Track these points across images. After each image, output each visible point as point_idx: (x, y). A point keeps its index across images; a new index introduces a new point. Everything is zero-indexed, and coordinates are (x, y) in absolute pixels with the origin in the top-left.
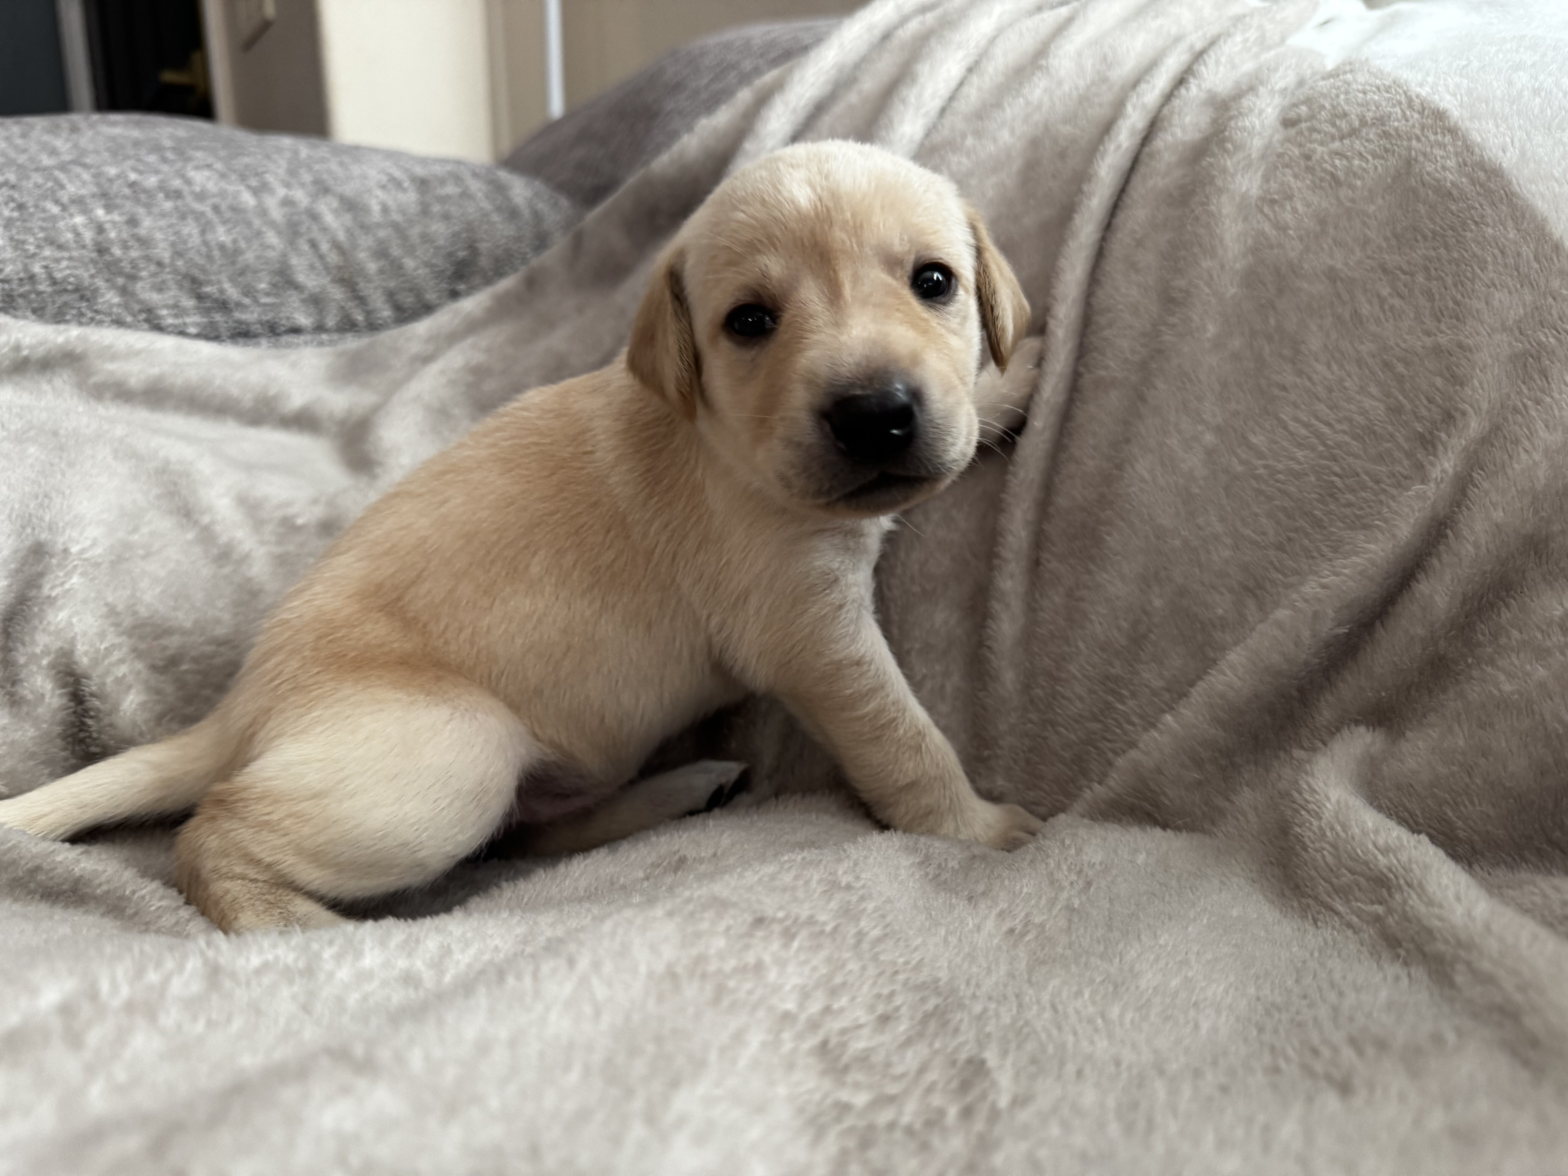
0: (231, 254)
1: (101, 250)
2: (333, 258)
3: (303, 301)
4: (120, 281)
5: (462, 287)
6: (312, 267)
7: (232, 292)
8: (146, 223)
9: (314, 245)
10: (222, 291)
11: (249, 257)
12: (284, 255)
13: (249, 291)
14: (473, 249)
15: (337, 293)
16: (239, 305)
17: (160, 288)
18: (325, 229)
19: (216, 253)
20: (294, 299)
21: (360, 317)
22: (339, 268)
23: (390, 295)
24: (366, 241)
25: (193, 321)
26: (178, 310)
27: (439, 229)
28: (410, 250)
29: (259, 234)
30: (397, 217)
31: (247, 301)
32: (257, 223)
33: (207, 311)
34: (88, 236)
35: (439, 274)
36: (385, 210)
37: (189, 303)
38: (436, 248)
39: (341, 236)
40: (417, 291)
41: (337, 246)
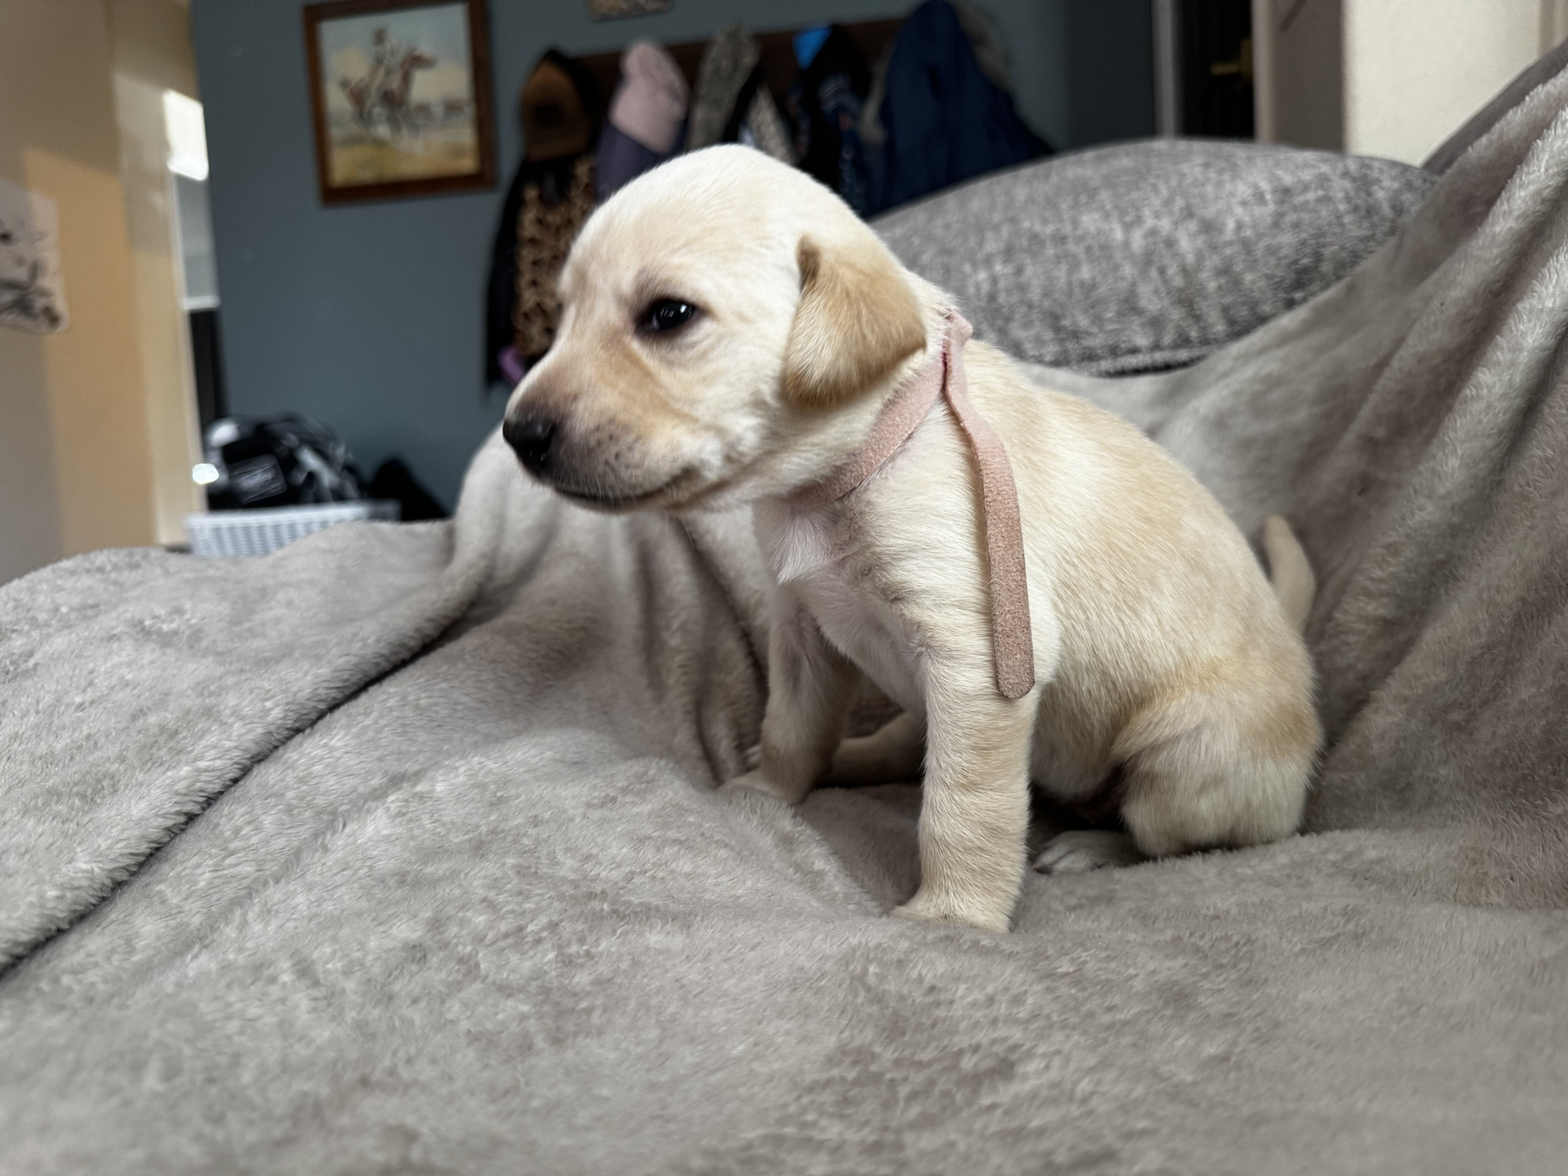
0: (1089, 288)
1: (992, 297)
2: (1178, 281)
3: (1143, 325)
4: (999, 322)
5: (1298, 295)
6: (1156, 292)
7: (1083, 322)
8: (1029, 271)
9: (1162, 271)
10: (1074, 323)
11: (1103, 290)
12: (1134, 284)
13: (1098, 320)
14: (1318, 257)
15: (1176, 314)
16: (1089, 334)
17: (1027, 324)
18: (1176, 255)
19: (1077, 291)
20: (1135, 323)
21: (1194, 334)
22: (1180, 290)
23: (1226, 310)
24: (1213, 261)
25: (1050, 351)
26: (1039, 341)
27: (1286, 239)
28: (1252, 265)
29: (1117, 267)
30: (1248, 233)
31: (1094, 330)
32: (1118, 256)
33: (1061, 341)
34: (985, 288)
35: (1278, 286)
36: (1239, 226)
37: (1048, 335)
38: (1280, 259)
39: (1190, 259)
40: (1254, 305)
41: (1185, 271)
